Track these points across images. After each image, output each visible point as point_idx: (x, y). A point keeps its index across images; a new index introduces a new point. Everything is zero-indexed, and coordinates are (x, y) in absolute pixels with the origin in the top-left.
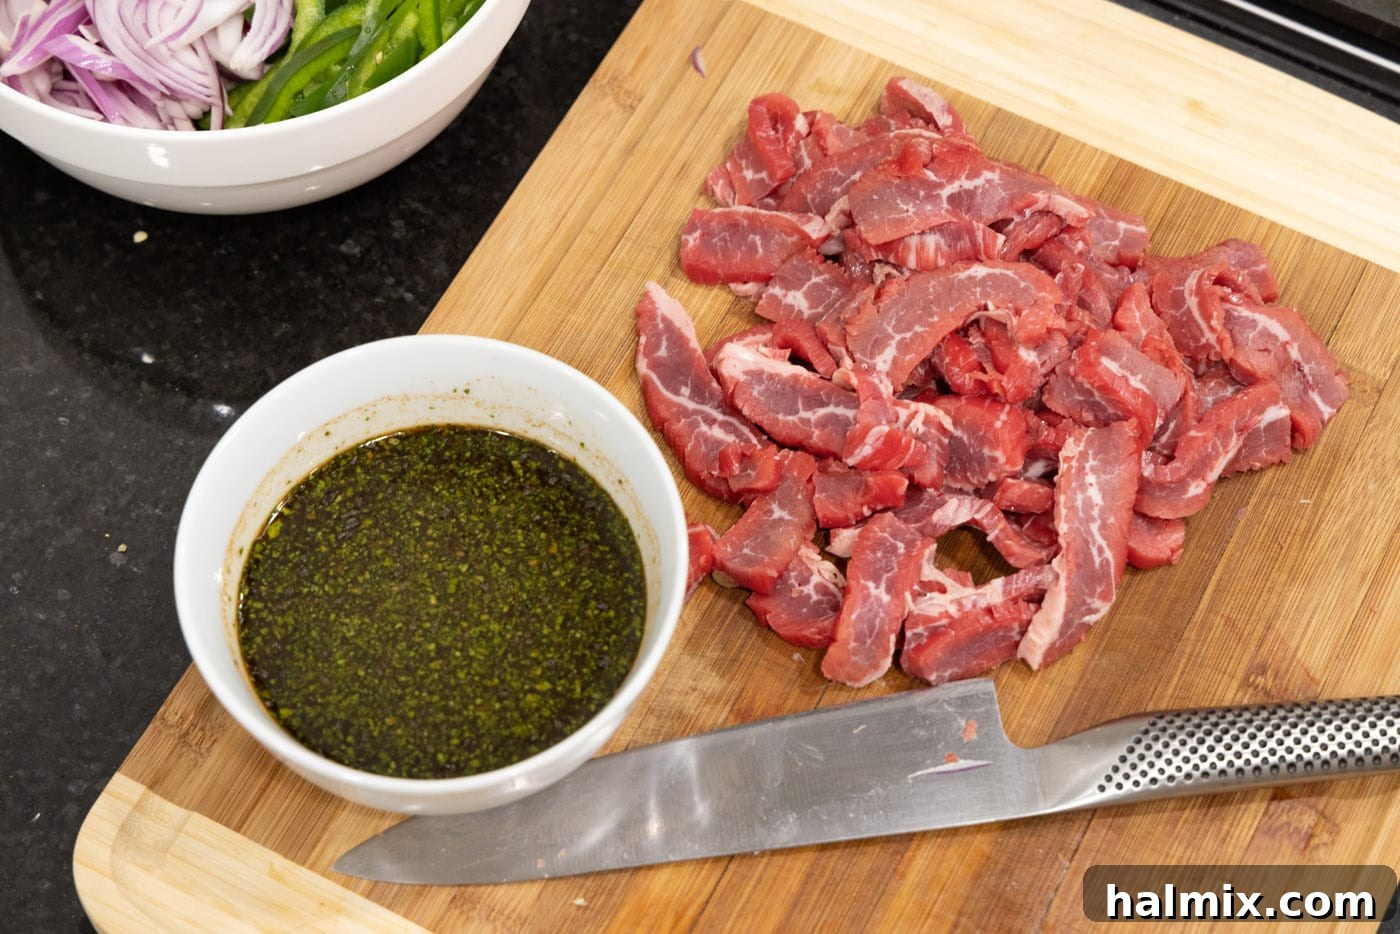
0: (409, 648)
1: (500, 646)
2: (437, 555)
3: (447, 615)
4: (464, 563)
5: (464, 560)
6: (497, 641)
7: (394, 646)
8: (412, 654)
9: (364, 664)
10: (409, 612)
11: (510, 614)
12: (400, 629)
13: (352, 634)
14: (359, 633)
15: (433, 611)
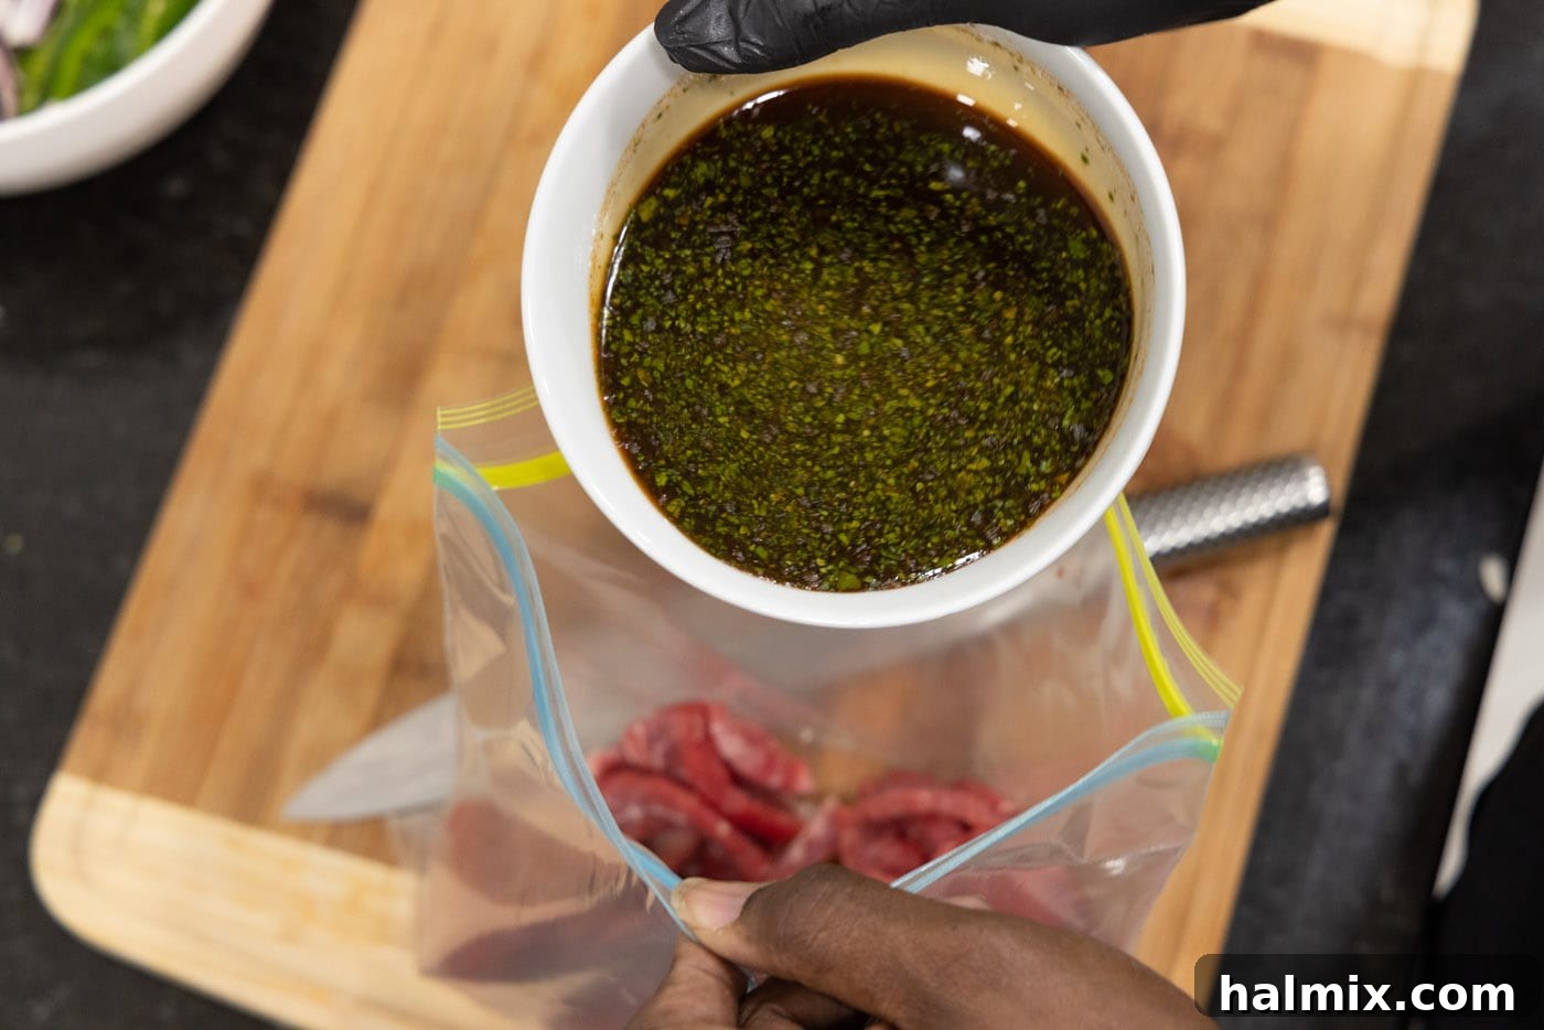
0: (807, 411)
1: (920, 427)
2: (836, 307)
3: (855, 381)
4: (876, 321)
5: (874, 318)
6: (917, 421)
7: (788, 407)
8: (808, 419)
9: (750, 423)
10: (806, 372)
11: (934, 390)
12: (795, 388)
13: (737, 382)
14: (746, 383)
15: (838, 374)
